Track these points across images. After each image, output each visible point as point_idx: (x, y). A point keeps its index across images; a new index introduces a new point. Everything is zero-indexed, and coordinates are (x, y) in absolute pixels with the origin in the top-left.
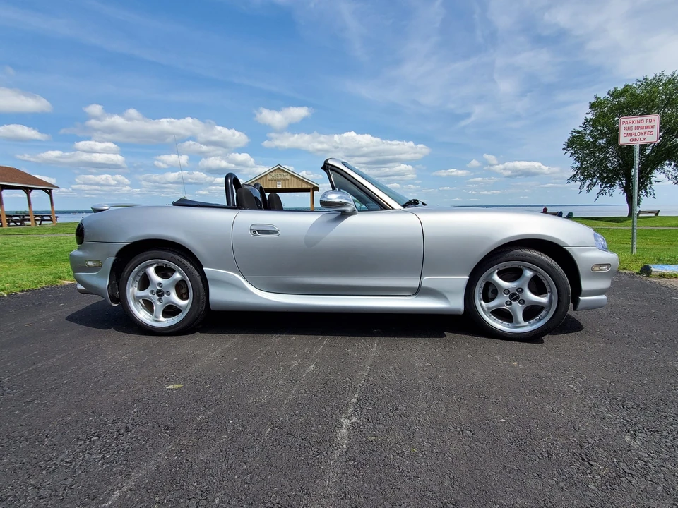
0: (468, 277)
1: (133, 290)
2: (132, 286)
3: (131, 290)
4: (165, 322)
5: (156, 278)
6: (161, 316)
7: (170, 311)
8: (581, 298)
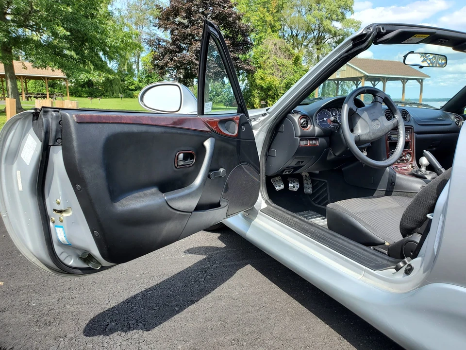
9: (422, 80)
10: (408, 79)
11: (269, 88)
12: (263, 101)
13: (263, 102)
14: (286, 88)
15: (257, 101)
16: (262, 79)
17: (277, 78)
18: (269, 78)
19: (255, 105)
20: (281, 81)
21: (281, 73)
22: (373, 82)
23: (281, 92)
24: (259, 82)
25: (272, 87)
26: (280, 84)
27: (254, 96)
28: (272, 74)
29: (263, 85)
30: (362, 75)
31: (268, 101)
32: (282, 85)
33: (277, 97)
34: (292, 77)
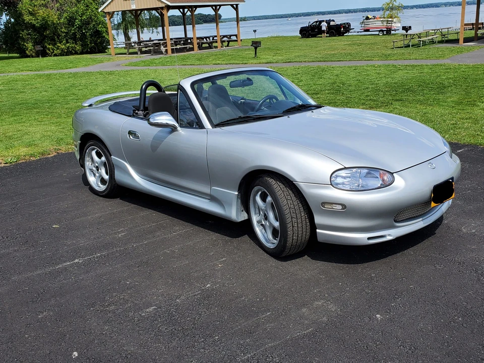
0: (237, 193)
1: (88, 164)
2: (88, 161)
3: (87, 163)
4: (102, 188)
5: (96, 158)
6: (100, 183)
7: (103, 181)
8: (317, 230)
9: (237, 5)
10: (220, 6)
11: (45, 26)
12: (39, 46)
13: (39, 48)
14: (69, 24)
15: (30, 45)
16: (31, 14)
17: (53, 12)
18: (42, 12)
19: (27, 52)
20: (60, 15)
21: (58, 4)
22: (181, 10)
23: (62, 30)
24: (27, 18)
25: (48, 24)
26: (59, 19)
27: (23, 40)
28: (45, 6)
29: (34, 22)
30: (164, 5)
31: (46, 44)
32: (62, 20)
33: (58, 38)
34: (74, 9)
